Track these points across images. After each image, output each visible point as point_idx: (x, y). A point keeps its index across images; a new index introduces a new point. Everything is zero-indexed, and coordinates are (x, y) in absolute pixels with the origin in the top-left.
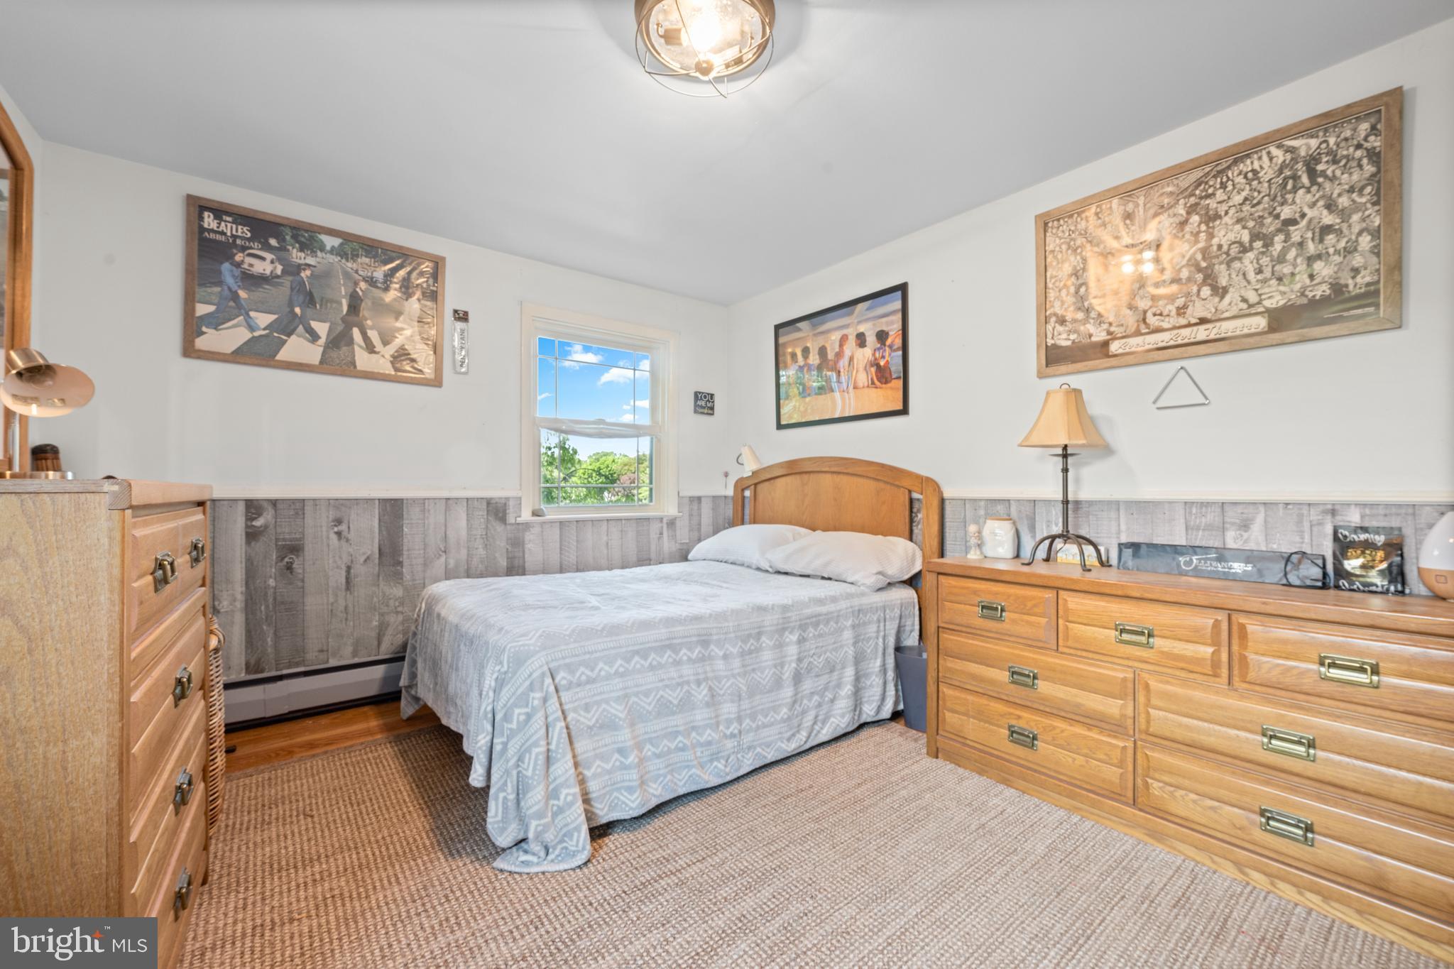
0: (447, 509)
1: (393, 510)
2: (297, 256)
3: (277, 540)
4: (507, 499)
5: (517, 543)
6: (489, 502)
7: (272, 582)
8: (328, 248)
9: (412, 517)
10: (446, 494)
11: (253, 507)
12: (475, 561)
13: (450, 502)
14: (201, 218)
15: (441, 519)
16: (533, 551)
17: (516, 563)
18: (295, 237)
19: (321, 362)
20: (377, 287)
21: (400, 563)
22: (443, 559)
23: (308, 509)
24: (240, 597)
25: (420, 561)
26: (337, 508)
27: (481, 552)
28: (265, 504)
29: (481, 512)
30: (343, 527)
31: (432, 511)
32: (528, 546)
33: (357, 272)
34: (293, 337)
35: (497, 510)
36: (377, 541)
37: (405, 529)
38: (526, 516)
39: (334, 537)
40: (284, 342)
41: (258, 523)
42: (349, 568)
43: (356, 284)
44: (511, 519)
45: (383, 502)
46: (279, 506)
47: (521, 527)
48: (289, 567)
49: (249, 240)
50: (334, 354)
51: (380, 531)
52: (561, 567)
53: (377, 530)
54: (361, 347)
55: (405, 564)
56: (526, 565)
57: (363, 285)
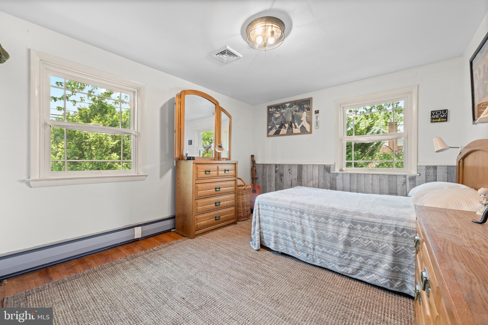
0: (313, 167)
1: (300, 167)
2: (283, 111)
3: (280, 173)
4: (330, 165)
5: (334, 179)
6: (325, 166)
7: (279, 182)
8: (287, 107)
9: (305, 169)
10: (313, 164)
11: (276, 166)
12: (320, 184)
13: (314, 166)
14: (269, 110)
15: (311, 170)
16: (339, 182)
17: (333, 186)
18: (282, 107)
19: (287, 133)
20: (297, 112)
21: (302, 181)
22: (312, 182)
23: (284, 166)
24: (274, 184)
25: (306, 181)
26: (289, 166)
27: (322, 181)
28: (278, 165)
29: (322, 169)
30: (290, 171)
31: (309, 168)
32: (337, 181)
33: (293, 110)
34: (282, 129)
35: (327, 169)
36: (297, 175)
37: (303, 173)
38: (337, 171)
39: (289, 173)
40: (281, 130)
41: (277, 169)
42: (291, 181)
43: (293, 113)
44: (332, 171)
45: (298, 165)
46: (280, 166)
47: (335, 174)
48: (281, 179)
49: (275, 111)
50: (289, 131)
51: (298, 173)
52: (350, 190)
53: (297, 172)
54: (294, 128)
55: (303, 181)
56: (337, 187)
57: (294, 112)
